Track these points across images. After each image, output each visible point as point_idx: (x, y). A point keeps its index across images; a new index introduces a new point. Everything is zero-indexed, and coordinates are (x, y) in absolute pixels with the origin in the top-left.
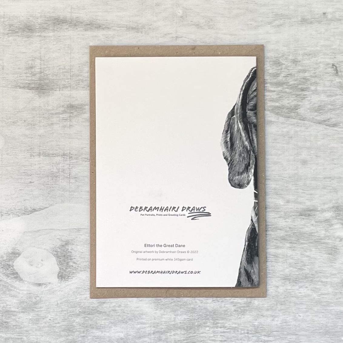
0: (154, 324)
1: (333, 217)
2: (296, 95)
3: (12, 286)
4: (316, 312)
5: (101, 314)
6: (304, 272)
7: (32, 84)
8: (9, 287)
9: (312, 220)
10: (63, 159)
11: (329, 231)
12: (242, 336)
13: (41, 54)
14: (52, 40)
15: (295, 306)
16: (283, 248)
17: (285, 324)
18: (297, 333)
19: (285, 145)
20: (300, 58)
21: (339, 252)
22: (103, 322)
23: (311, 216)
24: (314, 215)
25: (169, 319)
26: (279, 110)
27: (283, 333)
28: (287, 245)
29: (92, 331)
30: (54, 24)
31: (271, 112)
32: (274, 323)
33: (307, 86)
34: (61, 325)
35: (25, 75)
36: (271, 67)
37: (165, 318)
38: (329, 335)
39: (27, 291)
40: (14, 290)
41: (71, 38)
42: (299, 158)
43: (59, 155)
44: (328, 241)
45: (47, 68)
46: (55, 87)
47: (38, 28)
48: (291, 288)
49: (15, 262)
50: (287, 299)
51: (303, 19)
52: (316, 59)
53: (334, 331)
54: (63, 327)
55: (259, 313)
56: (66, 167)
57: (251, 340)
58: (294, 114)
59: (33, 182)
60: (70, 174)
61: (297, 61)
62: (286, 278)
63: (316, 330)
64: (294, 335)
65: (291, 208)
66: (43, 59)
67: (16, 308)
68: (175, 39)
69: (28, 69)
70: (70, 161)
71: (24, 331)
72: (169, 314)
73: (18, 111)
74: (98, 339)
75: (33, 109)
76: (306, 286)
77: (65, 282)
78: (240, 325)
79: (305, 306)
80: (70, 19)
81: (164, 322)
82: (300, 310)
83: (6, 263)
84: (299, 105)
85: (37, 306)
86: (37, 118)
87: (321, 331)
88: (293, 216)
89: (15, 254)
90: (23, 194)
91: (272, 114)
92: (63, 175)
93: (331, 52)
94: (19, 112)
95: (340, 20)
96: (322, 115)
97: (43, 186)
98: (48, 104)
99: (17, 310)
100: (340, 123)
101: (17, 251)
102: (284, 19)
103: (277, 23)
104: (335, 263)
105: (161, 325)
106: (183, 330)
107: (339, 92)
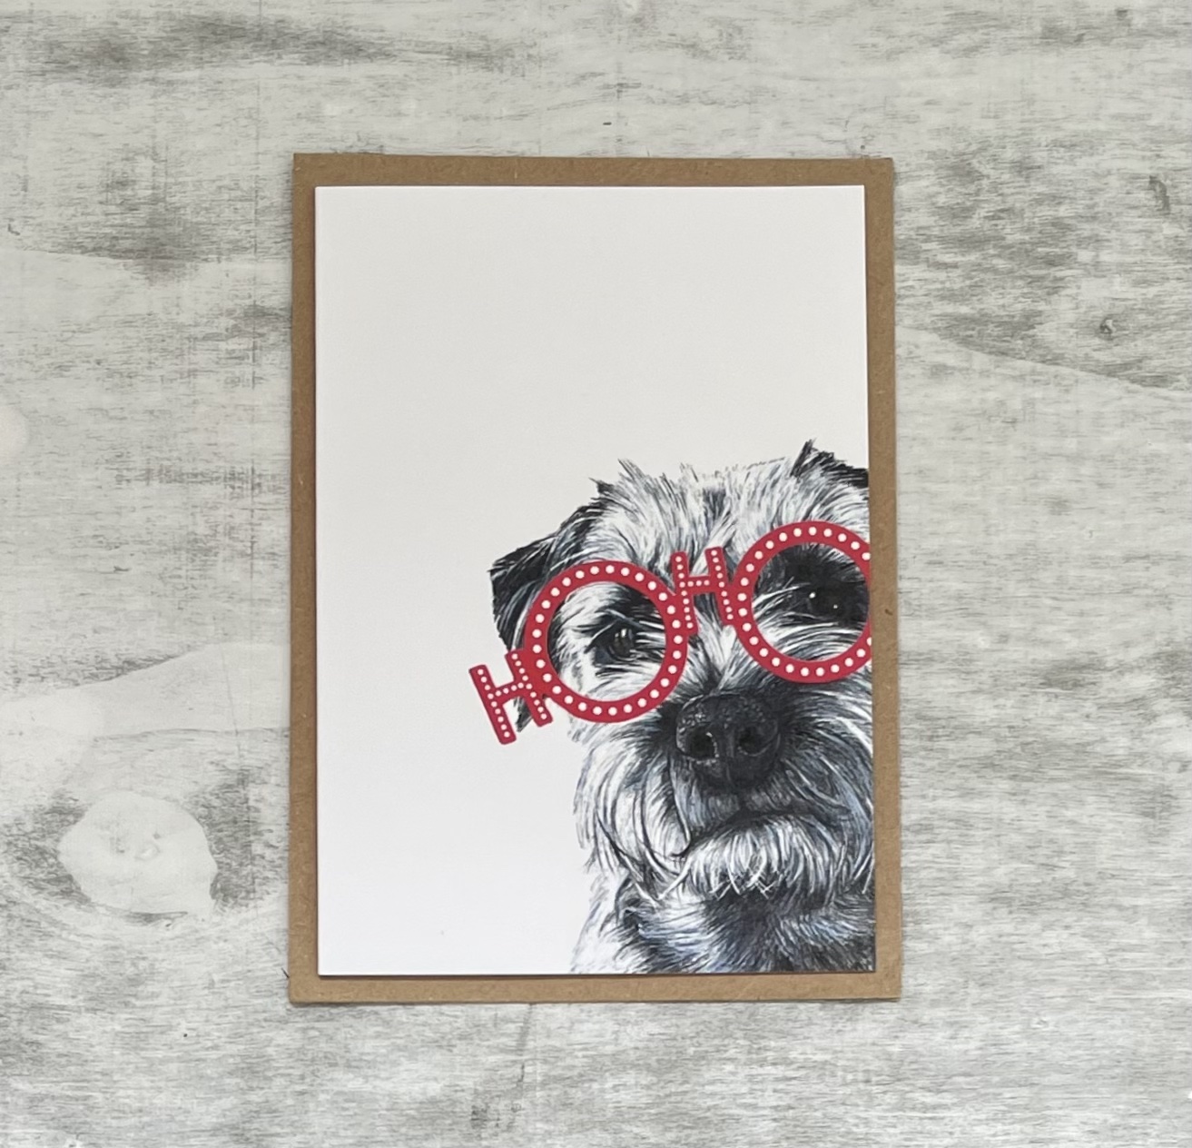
0: (543, 1052)
1: (1157, 689)
2: (1030, 280)
3: (54, 923)
4: (1098, 1008)
5: (361, 1017)
6: (1058, 874)
7: (122, 238)
8: (44, 924)
9: (1085, 700)
10: (231, 490)
11: (1144, 736)
12: (848, 1090)
13: (157, 140)
14: (194, 93)
15: (1029, 990)
16: (988, 796)
17: (993, 1050)
18: (1036, 1079)
19: (992, 448)
20: (1039, 157)
21: (1178, 807)
22: (369, 1046)
23: (1082, 686)
24: (1094, 683)
25: (596, 1036)
26: (973, 329)
27: (987, 1081)
28: (1000, 786)
29: (329, 1077)
30: (202, 41)
31: (943, 337)
32: (955, 1047)
33: (1065, 250)
34: (224, 1056)
35: (99, 209)
36: (942, 186)
37: (582, 1032)
38: (1144, 1084)
39: (104, 939)
40: (60, 936)
41: (258, 90)
42: (1043, 489)
43: (217, 478)
44: (1140, 771)
45: (176, 184)
46: (204, 248)
47: (144, 56)
48: (1016, 929)
49: (64, 840)
50: (1001, 966)
51: (1051, 30)
52: (1096, 159)
53: (1160, 1070)
54: (231, 1060)
55: (906, 1013)
56: (241, 518)
57: (879, 1105)
58: (1020, 342)
59: (126, 570)
60: (253, 543)
61: (1030, 165)
62: (998, 898)
63: (1100, 1067)
64: (1025, 1086)
65: (1015, 662)
66: (163, 155)
67: (67, 997)
68: (614, 90)
69: (113, 188)
70: (253, 497)
71: (97, 1072)
72: (596, 1018)
73: (74, 328)
74: (353, 1102)
75: (128, 323)
76: (1069, 920)
77: (237, 909)
78: (839, 1055)
79: (1063, 991)
80: (258, 26)
81: (580, 1047)
82: (1046, 1001)
83: (33, 842)
84: (1040, 313)
85: (140, 988)
86: (142, 351)
87: (1117, 1071)
88: (1021, 689)
89: (63, 814)
90: (92, 609)
91: (947, 341)
92: (228, 545)
93: (1145, 139)
94: (81, 332)
95: (1174, 34)
96: (1117, 345)
97: (159, 584)
98: (178, 306)
99: (70, 1002)
100: (1179, 374)
101: (72, 802)
102: (985, 31)
103: (963, 40)
104: (1165, 845)
105: (570, 1054)
106: (645, 1072)
107: (1173, 268)
